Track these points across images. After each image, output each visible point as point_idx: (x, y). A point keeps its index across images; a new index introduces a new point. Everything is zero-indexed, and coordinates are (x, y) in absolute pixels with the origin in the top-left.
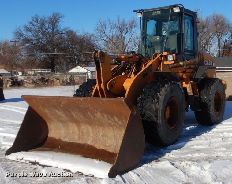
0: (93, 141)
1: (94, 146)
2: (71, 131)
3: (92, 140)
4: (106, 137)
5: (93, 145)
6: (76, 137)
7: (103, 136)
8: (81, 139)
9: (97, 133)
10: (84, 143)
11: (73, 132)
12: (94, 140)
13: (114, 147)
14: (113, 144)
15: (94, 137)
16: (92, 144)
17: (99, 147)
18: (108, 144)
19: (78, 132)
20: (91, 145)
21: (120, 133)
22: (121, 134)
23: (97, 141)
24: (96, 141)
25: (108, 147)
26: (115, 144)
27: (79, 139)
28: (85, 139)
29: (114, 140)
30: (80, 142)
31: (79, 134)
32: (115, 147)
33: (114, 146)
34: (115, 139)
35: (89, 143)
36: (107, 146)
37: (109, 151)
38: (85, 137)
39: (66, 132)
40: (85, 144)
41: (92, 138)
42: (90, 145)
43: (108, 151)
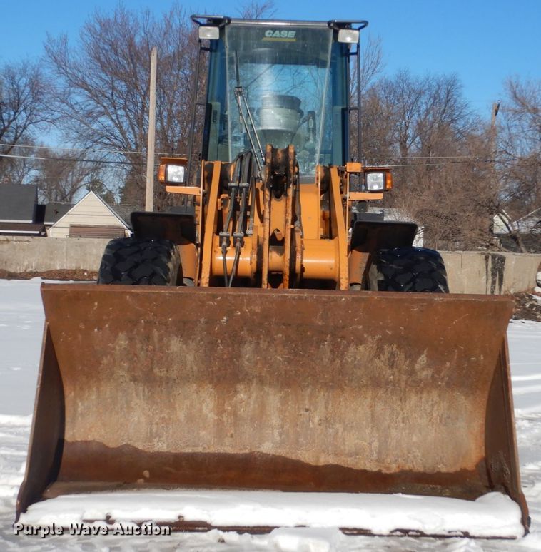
0: (282, 443)
2: (181, 415)
3: (278, 439)
4: (338, 426)
5: (288, 456)
6: (202, 433)
7: (326, 421)
8: (227, 440)
9: (303, 412)
10: (247, 451)
11: (190, 418)
12: (288, 438)
13: (375, 455)
14: (366, 444)
15: (285, 427)
16: (283, 452)
17: (318, 460)
18: (348, 448)
19: (212, 416)
20: (280, 457)
21: (399, 409)
22: (402, 410)
23: (301, 440)
24: (297, 442)
27: (220, 438)
28: (246, 436)
29: (368, 431)
30: (228, 448)
31: (219, 423)
32: (379, 453)
33: (371, 451)
34: (372, 427)
35: (268, 448)
36: (347, 452)
37: (362, 467)
38: (248, 429)
39: (157, 418)
41: (276, 432)
42: (273, 455)
43: (355, 468)
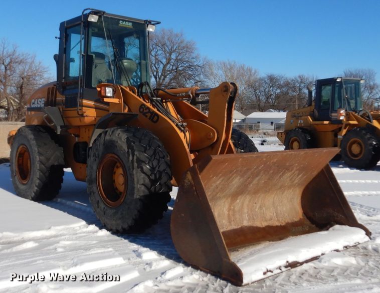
0: (249, 219)
1: (255, 226)
4: (264, 208)
6: (224, 221)
8: (232, 223)
10: (240, 226)
12: (250, 217)
13: (276, 219)
14: (272, 214)
15: (249, 212)
18: (268, 217)
24: (253, 219)
25: (270, 220)
26: (275, 214)
27: (230, 222)
28: (238, 219)
29: (272, 209)
30: (234, 227)
31: (229, 215)
33: (275, 217)
35: (246, 223)
38: (237, 216)
40: (242, 227)
41: (246, 215)
